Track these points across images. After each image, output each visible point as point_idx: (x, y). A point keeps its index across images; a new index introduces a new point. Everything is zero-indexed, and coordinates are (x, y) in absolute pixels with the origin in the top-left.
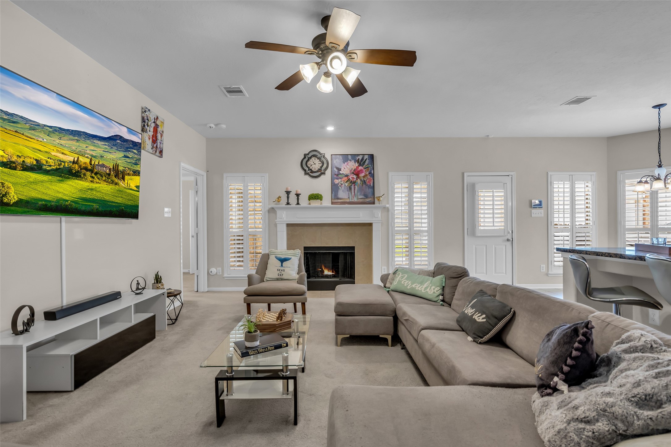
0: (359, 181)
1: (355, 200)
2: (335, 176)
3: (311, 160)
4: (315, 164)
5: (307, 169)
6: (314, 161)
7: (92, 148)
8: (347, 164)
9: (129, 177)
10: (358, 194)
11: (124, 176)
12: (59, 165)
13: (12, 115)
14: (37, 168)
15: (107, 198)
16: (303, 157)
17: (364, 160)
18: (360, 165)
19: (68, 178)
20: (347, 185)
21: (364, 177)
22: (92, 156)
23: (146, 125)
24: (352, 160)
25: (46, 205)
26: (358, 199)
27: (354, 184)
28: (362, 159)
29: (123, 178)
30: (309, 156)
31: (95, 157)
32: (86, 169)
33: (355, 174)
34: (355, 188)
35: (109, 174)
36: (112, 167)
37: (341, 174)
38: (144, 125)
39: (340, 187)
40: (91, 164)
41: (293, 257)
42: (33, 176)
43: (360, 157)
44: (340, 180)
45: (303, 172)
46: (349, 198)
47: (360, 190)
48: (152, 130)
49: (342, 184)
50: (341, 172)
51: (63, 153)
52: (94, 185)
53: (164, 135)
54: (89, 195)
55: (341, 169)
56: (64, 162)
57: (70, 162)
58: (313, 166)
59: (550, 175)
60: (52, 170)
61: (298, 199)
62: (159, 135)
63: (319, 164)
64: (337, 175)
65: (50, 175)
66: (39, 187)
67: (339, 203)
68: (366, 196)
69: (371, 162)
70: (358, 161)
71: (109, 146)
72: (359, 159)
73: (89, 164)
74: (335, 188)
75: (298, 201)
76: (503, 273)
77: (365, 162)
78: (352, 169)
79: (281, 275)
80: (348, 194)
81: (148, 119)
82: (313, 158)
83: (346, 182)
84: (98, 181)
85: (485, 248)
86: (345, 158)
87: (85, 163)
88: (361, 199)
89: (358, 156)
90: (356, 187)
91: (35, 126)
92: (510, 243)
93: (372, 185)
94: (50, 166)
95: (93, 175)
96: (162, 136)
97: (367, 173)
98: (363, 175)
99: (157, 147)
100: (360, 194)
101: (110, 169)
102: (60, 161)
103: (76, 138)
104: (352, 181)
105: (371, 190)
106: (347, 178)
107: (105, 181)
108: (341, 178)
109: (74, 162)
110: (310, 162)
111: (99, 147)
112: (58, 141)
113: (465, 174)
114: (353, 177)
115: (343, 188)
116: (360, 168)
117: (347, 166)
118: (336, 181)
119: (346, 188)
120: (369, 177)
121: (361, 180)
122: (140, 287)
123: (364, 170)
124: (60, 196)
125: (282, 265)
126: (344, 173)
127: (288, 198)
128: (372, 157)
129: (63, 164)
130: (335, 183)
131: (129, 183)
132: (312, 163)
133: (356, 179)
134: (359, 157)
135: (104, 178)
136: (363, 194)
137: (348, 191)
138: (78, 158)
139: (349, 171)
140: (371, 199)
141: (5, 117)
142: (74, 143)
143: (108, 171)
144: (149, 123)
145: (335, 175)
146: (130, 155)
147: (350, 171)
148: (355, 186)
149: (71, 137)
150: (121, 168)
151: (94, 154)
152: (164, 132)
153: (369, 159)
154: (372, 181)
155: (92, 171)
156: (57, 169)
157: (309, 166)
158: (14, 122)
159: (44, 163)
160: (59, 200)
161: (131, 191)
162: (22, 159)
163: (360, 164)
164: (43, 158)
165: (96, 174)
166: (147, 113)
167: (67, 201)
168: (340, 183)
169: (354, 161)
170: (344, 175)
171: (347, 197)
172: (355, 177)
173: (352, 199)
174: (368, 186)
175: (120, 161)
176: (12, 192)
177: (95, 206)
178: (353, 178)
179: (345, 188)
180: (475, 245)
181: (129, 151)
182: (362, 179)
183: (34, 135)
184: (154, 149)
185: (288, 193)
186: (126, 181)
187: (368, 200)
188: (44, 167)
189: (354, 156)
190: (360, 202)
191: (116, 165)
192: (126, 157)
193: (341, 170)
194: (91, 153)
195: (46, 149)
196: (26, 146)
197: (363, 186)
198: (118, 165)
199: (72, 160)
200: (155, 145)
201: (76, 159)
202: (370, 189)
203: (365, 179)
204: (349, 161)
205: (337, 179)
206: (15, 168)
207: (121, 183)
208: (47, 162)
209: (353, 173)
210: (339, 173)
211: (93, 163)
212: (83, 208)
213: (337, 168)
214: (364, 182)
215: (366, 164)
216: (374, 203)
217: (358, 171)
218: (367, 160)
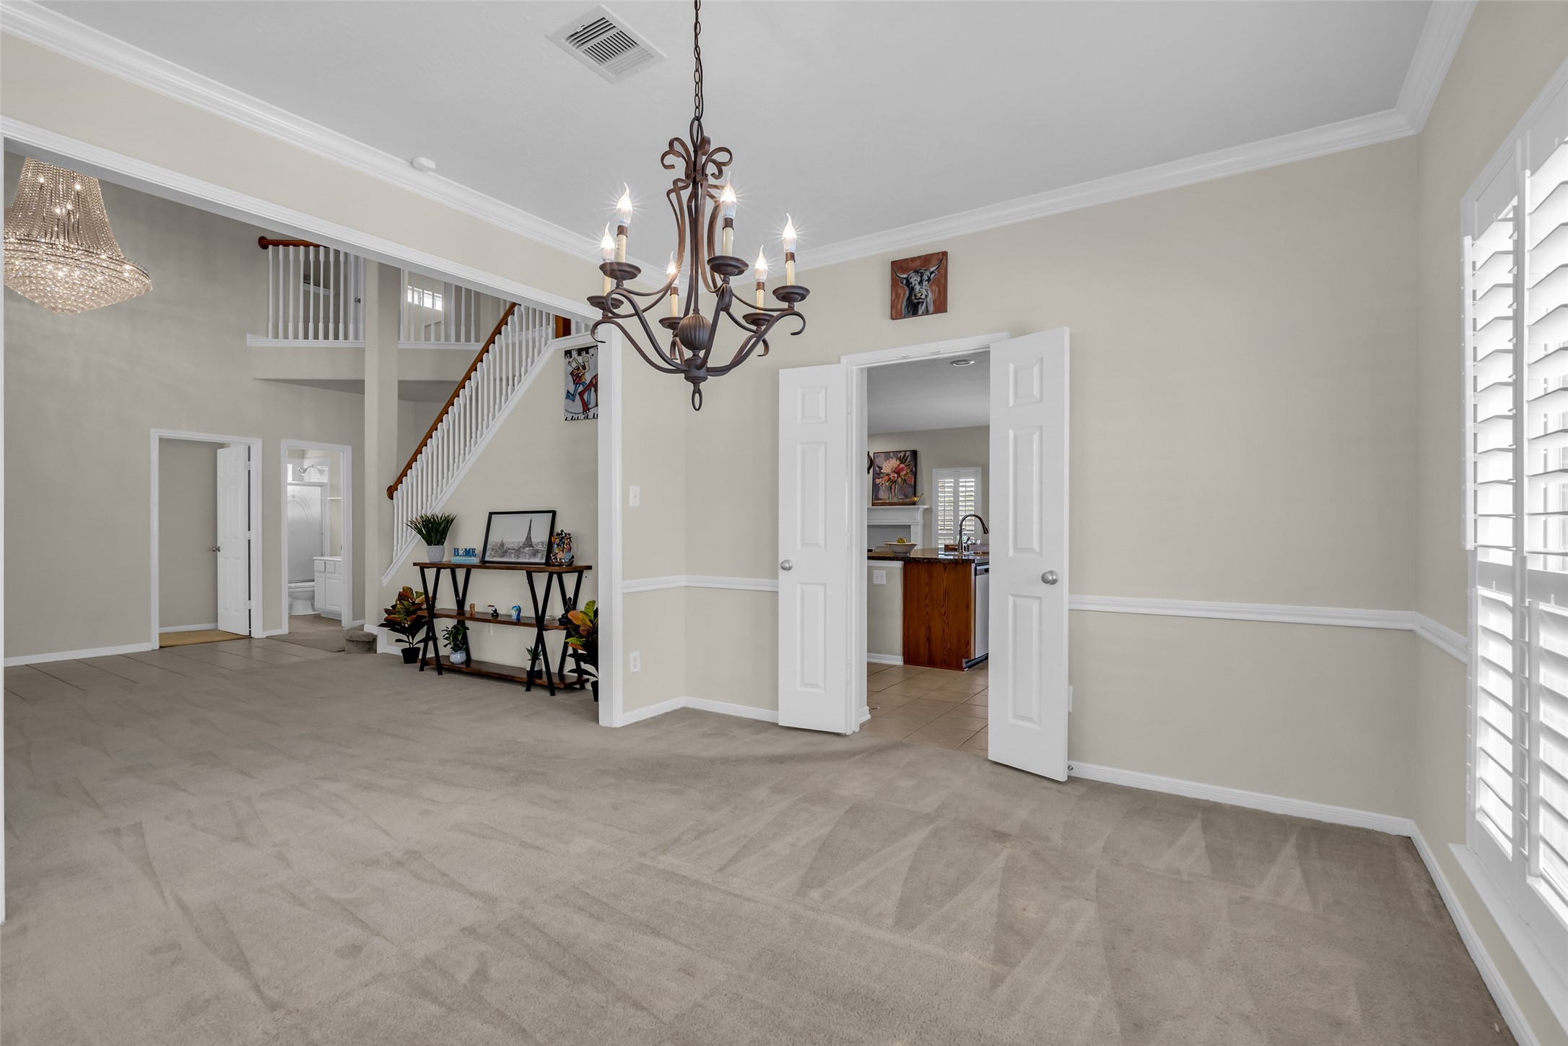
0: (900, 480)
1: (895, 500)
2: (877, 476)
8: (890, 462)
10: (899, 494)
18: (902, 463)
20: (887, 484)
21: (905, 475)
24: (894, 458)
26: (898, 499)
27: (895, 484)
28: (904, 456)
33: (896, 473)
34: (895, 487)
37: (882, 473)
39: (881, 487)
43: (902, 454)
44: (881, 480)
46: (889, 498)
47: (901, 489)
49: (883, 484)
55: (882, 467)
64: (879, 475)
67: (879, 505)
68: (906, 496)
69: (914, 459)
70: (900, 459)
72: (902, 456)
74: (876, 488)
77: (906, 459)
78: (894, 467)
80: (888, 495)
83: (887, 482)
86: (889, 455)
88: (901, 499)
89: (900, 453)
90: (897, 486)
93: (913, 483)
97: (910, 471)
98: (904, 473)
100: (901, 495)
104: (893, 480)
105: (911, 490)
106: (889, 478)
108: (883, 478)
116: (902, 465)
117: (889, 464)
118: (878, 481)
119: (887, 488)
120: (911, 476)
123: (907, 468)
126: (886, 472)
128: (914, 453)
133: (897, 478)
136: (904, 494)
137: (888, 491)
140: (912, 499)
147: (892, 470)
153: (911, 456)
154: (913, 480)
163: (903, 461)
169: (896, 458)
170: (885, 475)
171: (887, 498)
172: (896, 475)
173: (892, 500)
174: (908, 485)
178: (894, 477)
179: (885, 488)
182: (903, 478)
187: (908, 500)
189: (896, 453)
190: (902, 502)
193: (882, 469)
197: (904, 485)
202: (911, 488)
203: (906, 478)
204: (891, 459)
205: (879, 478)
209: (894, 472)
213: (879, 467)
214: (905, 481)
215: (908, 461)
216: (914, 503)
217: (899, 470)
218: (909, 457)
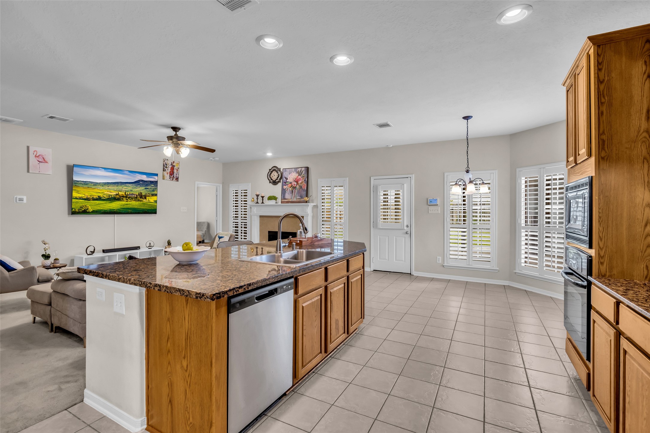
0: (298, 186)
1: (295, 200)
2: (284, 184)
3: (272, 173)
4: (275, 175)
5: (270, 179)
7: (126, 188)
8: (292, 175)
9: (149, 197)
10: (297, 195)
11: (146, 197)
12: (109, 197)
13: (85, 182)
14: (99, 199)
15: (136, 207)
16: (268, 171)
19: (114, 201)
20: (290, 189)
21: (301, 183)
22: (126, 191)
23: (165, 168)
25: (105, 212)
26: (297, 199)
28: (301, 170)
29: (146, 199)
30: (271, 171)
31: (127, 191)
32: (123, 197)
33: (295, 182)
34: (295, 191)
35: (136, 197)
36: (138, 194)
38: (164, 168)
39: (286, 191)
40: (125, 194)
41: (225, 236)
42: (97, 202)
44: (287, 186)
45: (268, 182)
46: (291, 198)
47: (299, 192)
48: (169, 169)
49: (288, 189)
51: (110, 192)
52: (128, 203)
53: (180, 170)
54: (125, 207)
55: (287, 178)
56: (111, 195)
57: (114, 195)
58: (274, 177)
59: (447, 175)
60: (106, 199)
61: (263, 200)
62: (175, 171)
63: (277, 175)
64: (285, 183)
65: (105, 201)
66: (101, 206)
67: (285, 202)
68: (302, 197)
69: (306, 172)
70: (298, 172)
71: (135, 185)
73: (124, 194)
74: (284, 191)
75: (263, 201)
76: (402, 260)
77: (302, 173)
80: (291, 196)
81: (166, 165)
82: (274, 172)
84: (130, 201)
85: (387, 238)
86: (291, 170)
87: (122, 194)
88: (298, 199)
90: (296, 190)
91: (96, 184)
92: (408, 236)
93: (306, 189)
94: (105, 197)
95: (127, 199)
96: (177, 170)
98: (301, 181)
99: (173, 177)
101: (137, 195)
102: (109, 195)
103: (116, 185)
104: (293, 187)
105: (305, 193)
106: (291, 185)
107: (134, 200)
108: (287, 185)
109: (116, 195)
111: (129, 187)
112: (107, 188)
113: (372, 178)
114: (294, 183)
115: (288, 192)
116: (299, 177)
117: (292, 176)
118: (285, 187)
120: (304, 183)
121: (299, 186)
122: (151, 246)
123: (302, 178)
124: (111, 208)
125: (219, 241)
126: (290, 181)
127: (257, 199)
128: (307, 169)
129: (111, 196)
130: (284, 189)
131: (149, 200)
132: (273, 175)
134: (299, 169)
135: (134, 199)
136: (300, 195)
137: (291, 194)
138: (118, 193)
139: (293, 179)
141: (83, 183)
142: (116, 187)
143: (135, 196)
144: (167, 166)
146: (149, 187)
149: (113, 185)
150: (143, 194)
151: (127, 190)
152: (180, 168)
154: (306, 186)
155: (126, 197)
156: (108, 198)
157: (271, 177)
158: (87, 184)
159: (102, 197)
160: (110, 210)
161: (151, 203)
162: (92, 197)
163: (299, 174)
164: (101, 195)
165: (129, 198)
166: (165, 162)
167: (115, 210)
169: (296, 172)
170: (289, 183)
171: (290, 198)
172: (296, 183)
173: (293, 199)
174: (303, 190)
175: (143, 191)
176: (90, 208)
177: (129, 211)
179: (289, 192)
180: (379, 236)
181: (149, 186)
182: (300, 185)
183: (96, 187)
184: (171, 178)
185: (258, 196)
186: (147, 199)
187: (302, 200)
188: (102, 198)
189: (296, 169)
190: (298, 201)
191: (140, 193)
192: (146, 188)
194: (125, 190)
195: (102, 192)
196: (93, 192)
197: (300, 190)
198: (142, 193)
199: (116, 194)
200: (172, 176)
201: (117, 194)
203: (302, 185)
204: (293, 173)
205: (285, 185)
206: (90, 200)
207: (144, 200)
208: (103, 196)
209: (295, 181)
210: (287, 181)
211: (126, 194)
212: (123, 212)
213: (286, 178)
214: (301, 187)
215: (303, 174)
216: (306, 202)
217: (298, 180)
218: (304, 171)
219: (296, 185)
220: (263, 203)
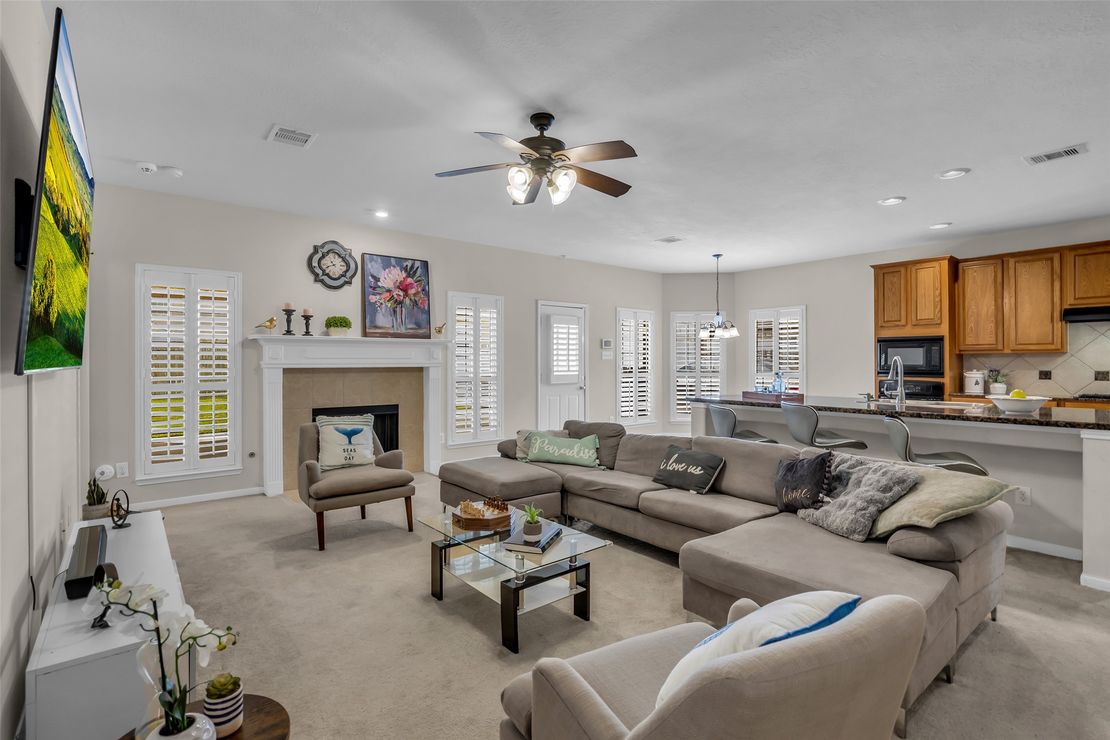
0: (407, 301)
1: (403, 330)
2: (371, 290)
3: (327, 258)
4: (334, 265)
5: (320, 272)
6: (332, 259)
8: (390, 272)
10: (407, 321)
16: (312, 251)
17: (415, 269)
18: (409, 276)
20: (389, 305)
21: (415, 295)
24: (396, 266)
26: (407, 329)
27: (400, 305)
28: (412, 267)
30: (325, 250)
33: (401, 289)
34: (402, 311)
37: (379, 287)
39: (378, 309)
43: (409, 264)
44: (378, 297)
45: (312, 278)
46: (393, 327)
47: (410, 314)
49: (382, 304)
50: (379, 284)
55: (379, 279)
58: (331, 268)
61: (307, 325)
63: (341, 266)
64: (374, 288)
67: (378, 335)
68: (419, 326)
69: (424, 273)
70: (405, 269)
72: (407, 265)
74: (367, 309)
75: (307, 328)
77: (415, 272)
78: (397, 281)
79: (350, 458)
80: (392, 321)
82: (331, 255)
83: (388, 301)
85: (559, 396)
86: (387, 261)
88: (412, 329)
89: (405, 262)
90: (404, 309)
92: (583, 392)
93: (426, 308)
97: (419, 290)
98: (413, 291)
100: (410, 322)
104: (397, 300)
105: (425, 317)
106: (390, 295)
108: (379, 294)
110: (326, 262)
113: (540, 302)
114: (398, 293)
115: (383, 310)
116: (409, 280)
117: (389, 275)
118: (373, 299)
119: (388, 310)
120: (422, 296)
121: (411, 299)
123: (416, 284)
125: (350, 442)
126: (385, 286)
127: (289, 321)
128: (425, 264)
130: (371, 301)
132: (330, 264)
133: (404, 298)
134: (407, 263)
136: (414, 321)
137: (391, 316)
139: (392, 283)
140: (425, 329)
145: (371, 287)
147: (394, 284)
148: (401, 308)
153: (421, 268)
154: (427, 302)
157: (324, 267)
163: (409, 274)
168: (379, 302)
169: (400, 268)
170: (384, 290)
171: (390, 326)
172: (401, 293)
173: (397, 329)
174: (421, 310)
178: (399, 295)
179: (386, 310)
180: (548, 395)
182: (413, 298)
185: (289, 313)
187: (421, 331)
189: (399, 260)
190: (410, 334)
193: (379, 281)
197: (413, 308)
202: (423, 314)
203: (417, 299)
204: (392, 268)
205: (374, 294)
209: (399, 287)
210: (377, 284)
213: (373, 277)
214: (415, 303)
215: (418, 275)
216: (428, 336)
217: (407, 286)
218: (419, 270)
219: (402, 298)
220: (307, 333)
